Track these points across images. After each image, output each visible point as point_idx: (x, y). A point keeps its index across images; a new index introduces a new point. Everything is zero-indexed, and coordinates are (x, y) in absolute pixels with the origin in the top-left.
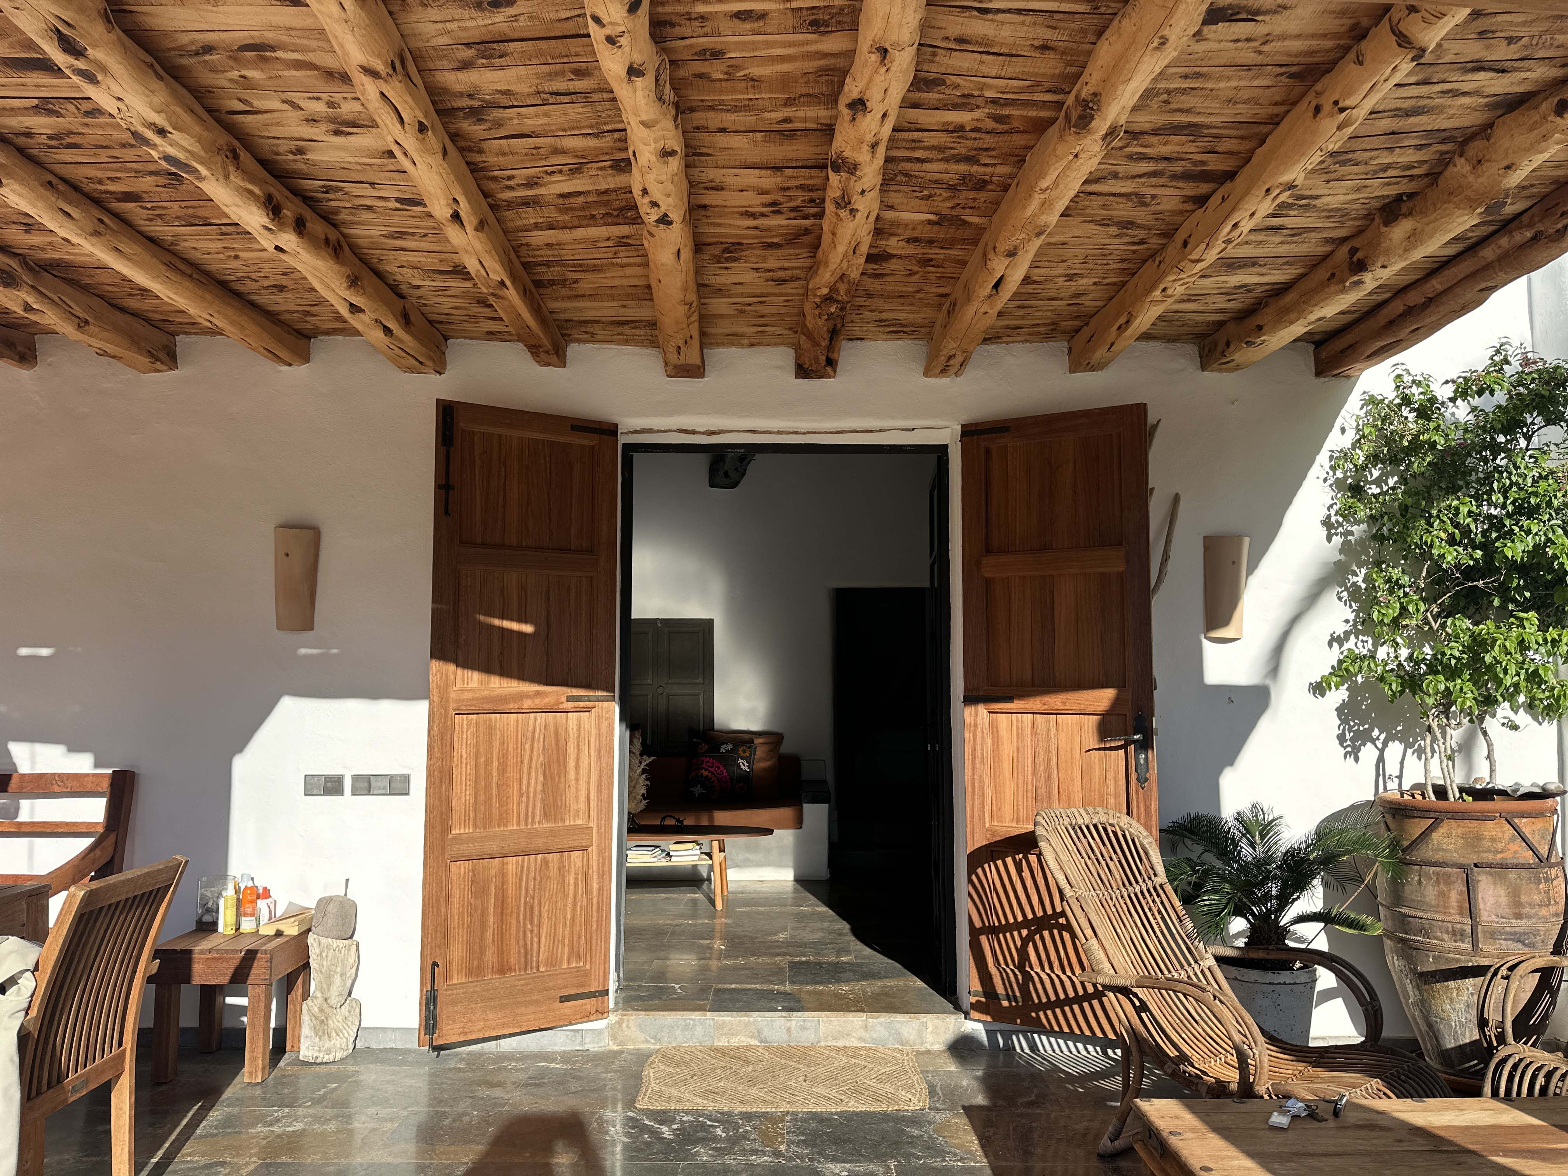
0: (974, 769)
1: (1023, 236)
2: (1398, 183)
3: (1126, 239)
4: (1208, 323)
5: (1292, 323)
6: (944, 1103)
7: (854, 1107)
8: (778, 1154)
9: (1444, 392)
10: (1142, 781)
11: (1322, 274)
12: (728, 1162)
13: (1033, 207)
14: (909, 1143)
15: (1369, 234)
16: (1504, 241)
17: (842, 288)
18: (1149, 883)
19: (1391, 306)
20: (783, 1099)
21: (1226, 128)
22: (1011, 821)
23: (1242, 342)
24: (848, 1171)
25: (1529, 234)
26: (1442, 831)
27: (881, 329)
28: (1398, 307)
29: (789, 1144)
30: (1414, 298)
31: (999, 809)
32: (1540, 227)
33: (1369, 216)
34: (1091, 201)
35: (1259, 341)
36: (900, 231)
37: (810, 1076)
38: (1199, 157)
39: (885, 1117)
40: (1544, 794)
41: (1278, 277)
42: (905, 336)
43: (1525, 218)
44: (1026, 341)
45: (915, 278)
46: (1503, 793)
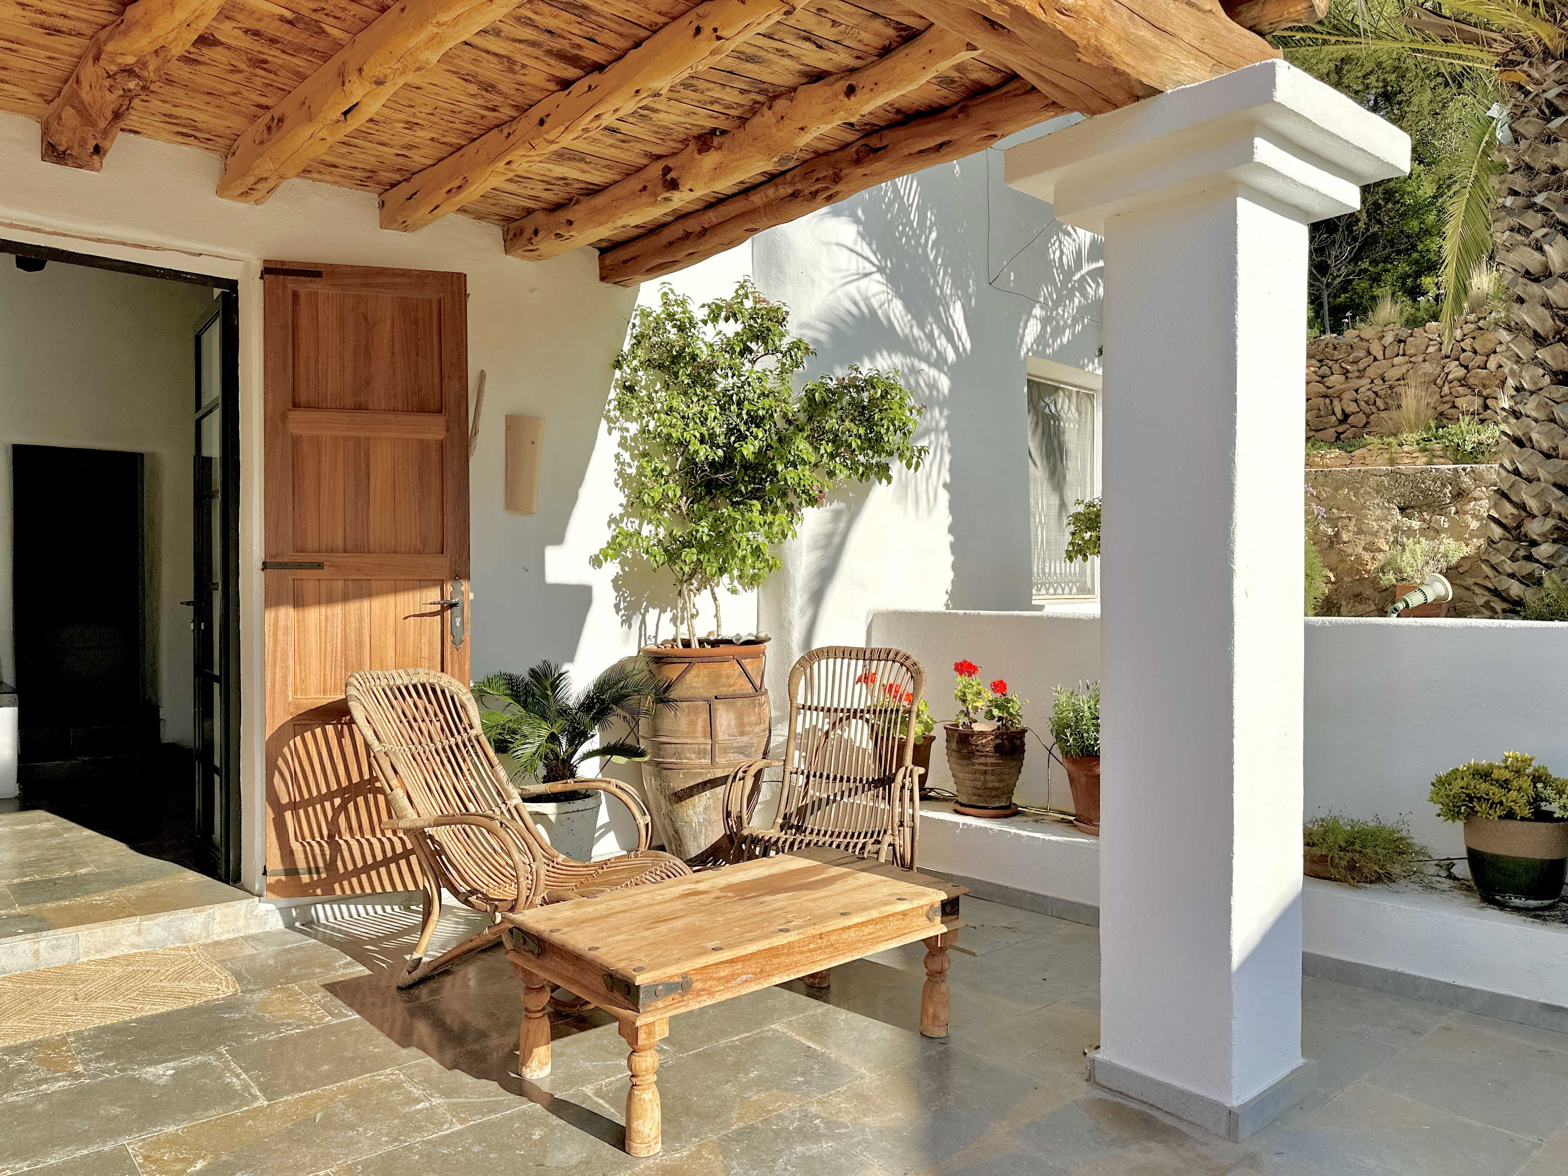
0: (276, 641)
1: (398, 66)
2: (717, 118)
3: (481, 102)
4: (518, 208)
5: (600, 224)
6: (255, 983)
7: (149, 1010)
8: (77, 1076)
9: (700, 314)
10: (457, 643)
11: (635, 184)
12: (11, 1099)
13: (419, 39)
14: (233, 1027)
15: (682, 157)
16: (770, 192)
17: (153, 64)
18: (465, 735)
19: (673, 228)
20: (57, 1023)
21: (612, 20)
22: (317, 692)
23: (551, 232)
24: (174, 1068)
25: (790, 191)
26: (693, 672)
27: (167, 126)
28: (677, 230)
29: (86, 1063)
30: (693, 225)
31: (303, 681)
32: (799, 186)
33: (685, 142)
34: (464, 51)
35: (567, 235)
36: (240, 17)
37: (81, 994)
38: (579, 41)
39: (193, 1011)
40: (757, 642)
41: (596, 177)
42: (196, 142)
43: (789, 176)
44: (336, 183)
45: (236, 77)
46: (729, 642)
